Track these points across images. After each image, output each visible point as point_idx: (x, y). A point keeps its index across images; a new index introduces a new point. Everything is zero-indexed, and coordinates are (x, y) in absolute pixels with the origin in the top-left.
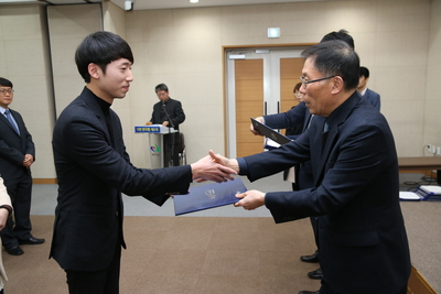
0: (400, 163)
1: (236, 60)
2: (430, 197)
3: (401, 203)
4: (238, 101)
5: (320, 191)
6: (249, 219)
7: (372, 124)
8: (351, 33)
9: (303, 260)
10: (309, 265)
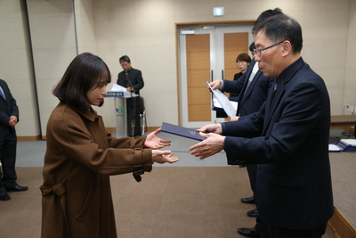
0: (332, 120)
1: (187, 35)
4: (189, 70)
6: (198, 168)
9: (243, 201)
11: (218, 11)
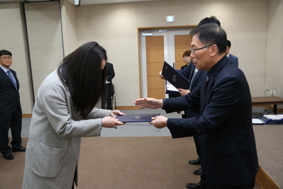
0: (253, 101)
1: (146, 36)
2: (270, 122)
3: (253, 126)
5: (201, 119)
6: (156, 138)
7: (233, 76)
8: (218, 18)
9: (190, 163)
10: (194, 166)
11: (170, 19)
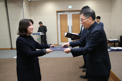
1: (60, 15)
4: (61, 26)
5: (85, 48)
